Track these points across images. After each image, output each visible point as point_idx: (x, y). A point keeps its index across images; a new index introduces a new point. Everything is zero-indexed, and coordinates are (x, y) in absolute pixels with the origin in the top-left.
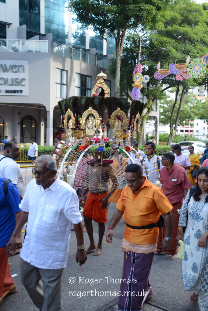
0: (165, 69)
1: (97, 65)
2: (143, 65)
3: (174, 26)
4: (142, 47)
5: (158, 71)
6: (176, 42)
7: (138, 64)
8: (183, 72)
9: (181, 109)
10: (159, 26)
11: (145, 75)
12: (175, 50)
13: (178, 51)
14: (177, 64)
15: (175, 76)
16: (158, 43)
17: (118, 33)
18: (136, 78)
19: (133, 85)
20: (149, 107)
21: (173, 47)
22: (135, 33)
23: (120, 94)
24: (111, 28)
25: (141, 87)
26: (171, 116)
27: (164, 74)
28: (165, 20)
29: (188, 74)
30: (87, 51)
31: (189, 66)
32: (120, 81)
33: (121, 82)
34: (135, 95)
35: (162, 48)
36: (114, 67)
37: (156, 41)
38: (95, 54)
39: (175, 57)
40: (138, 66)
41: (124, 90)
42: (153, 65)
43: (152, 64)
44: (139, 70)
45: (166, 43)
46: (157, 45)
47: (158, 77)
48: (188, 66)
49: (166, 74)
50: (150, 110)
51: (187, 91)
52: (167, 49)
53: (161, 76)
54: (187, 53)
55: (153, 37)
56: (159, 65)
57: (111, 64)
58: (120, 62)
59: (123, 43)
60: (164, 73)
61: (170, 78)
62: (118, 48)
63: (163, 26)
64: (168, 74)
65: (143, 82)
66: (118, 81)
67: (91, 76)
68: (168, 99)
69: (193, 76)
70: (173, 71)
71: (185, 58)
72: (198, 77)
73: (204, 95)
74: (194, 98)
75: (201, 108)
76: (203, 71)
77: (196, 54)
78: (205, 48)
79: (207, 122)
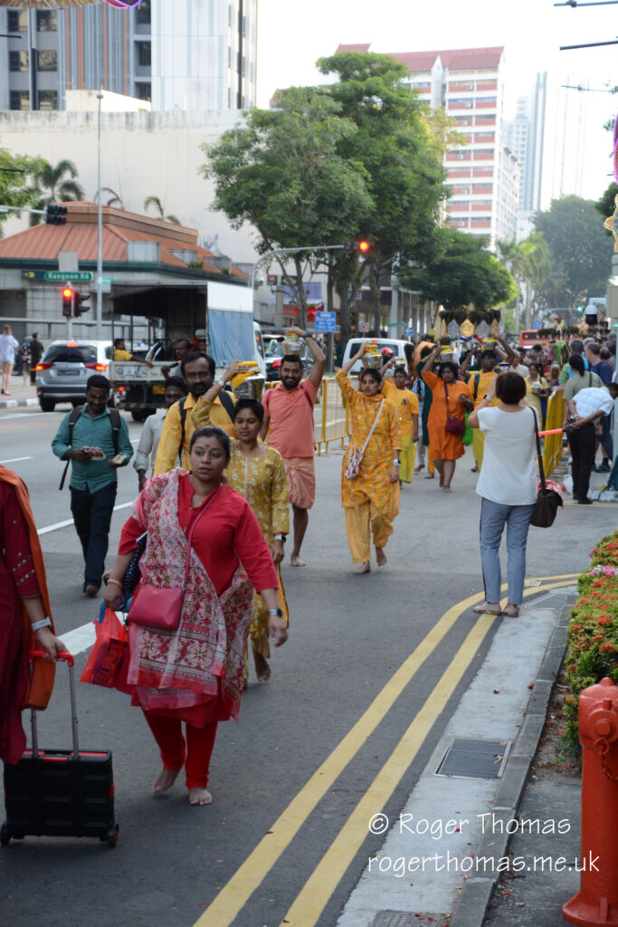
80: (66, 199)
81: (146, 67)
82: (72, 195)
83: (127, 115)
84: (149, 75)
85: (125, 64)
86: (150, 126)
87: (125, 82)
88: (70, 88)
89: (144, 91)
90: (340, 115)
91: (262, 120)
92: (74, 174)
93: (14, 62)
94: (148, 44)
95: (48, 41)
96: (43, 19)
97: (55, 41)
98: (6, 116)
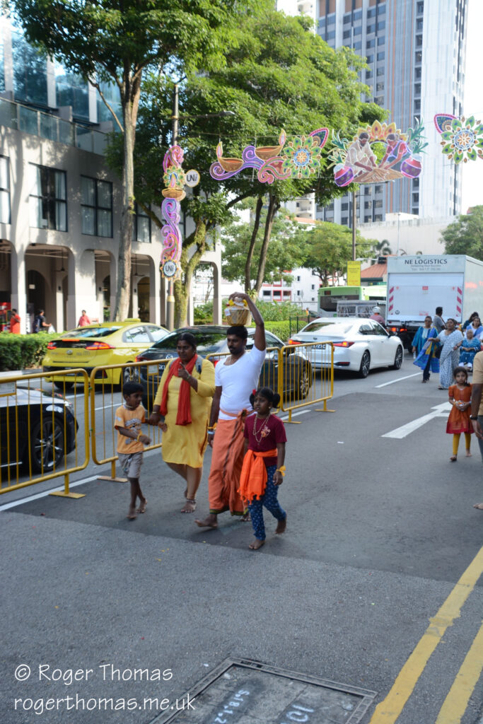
0: (234, 156)
1: (77, 145)
2: (182, 148)
3: (247, 62)
4: (181, 108)
5: (219, 162)
6: (252, 97)
7: (172, 143)
8: (273, 164)
9: (267, 245)
10: (215, 60)
11: (191, 169)
12: (251, 115)
13: (258, 118)
14: (259, 147)
15: (256, 172)
16: (213, 100)
17: (126, 74)
18: (171, 176)
19: (164, 192)
20: (199, 243)
21: (248, 109)
22: (162, 75)
23: (134, 213)
24: (109, 60)
25: (182, 197)
26: (248, 261)
27: (233, 169)
28: (228, 48)
29: (283, 169)
30: (51, 112)
31: (285, 153)
32: (135, 183)
33: (137, 185)
34: (170, 214)
35: (225, 111)
36: (118, 151)
37: (211, 94)
38: (71, 120)
39: (254, 132)
40: (173, 149)
41: (143, 203)
42: (205, 148)
43: (204, 146)
44: (175, 159)
45: (233, 99)
46: (214, 103)
47: (218, 175)
48: (282, 151)
49: (236, 169)
50: (203, 248)
51: (279, 206)
52: (235, 112)
53: (226, 172)
54: (276, 122)
55: (204, 86)
56: (219, 149)
57: (111, 144)
58: (133, 139)
59: (137, 97)
60: (232, 167)
61: (244, 177)
62: (127, 108)
63: (225, 62)
64: (240, 169)
65: (185, 185)
66: (130, 183)
67: (65, 172)
68: (236, 224)
69: (294, 173)
70: (252, 162)
71: (276, 135)
72: (305, 177)
73: (310, 215)
74: (291, 222)
75: (307, 242)
76: (315, 164)
77: (296, 126)
78: (313, 113)
79: (319, 274)
80: (385, 254)
81: (416, 203)
82: (387, 252)
83: (409, 221)
84: (418, 205)
85: (408, 202)
86: (418, 224)
87: (408, 208)
88: (387, 213)
89: (416, 211)
91: (464, 219)
92: (388, 245)
93: (366, 205)
94: (418, 194)
95: (379, 197)
96: (377, 189)
97: (382, 196)
98: (363, 225)
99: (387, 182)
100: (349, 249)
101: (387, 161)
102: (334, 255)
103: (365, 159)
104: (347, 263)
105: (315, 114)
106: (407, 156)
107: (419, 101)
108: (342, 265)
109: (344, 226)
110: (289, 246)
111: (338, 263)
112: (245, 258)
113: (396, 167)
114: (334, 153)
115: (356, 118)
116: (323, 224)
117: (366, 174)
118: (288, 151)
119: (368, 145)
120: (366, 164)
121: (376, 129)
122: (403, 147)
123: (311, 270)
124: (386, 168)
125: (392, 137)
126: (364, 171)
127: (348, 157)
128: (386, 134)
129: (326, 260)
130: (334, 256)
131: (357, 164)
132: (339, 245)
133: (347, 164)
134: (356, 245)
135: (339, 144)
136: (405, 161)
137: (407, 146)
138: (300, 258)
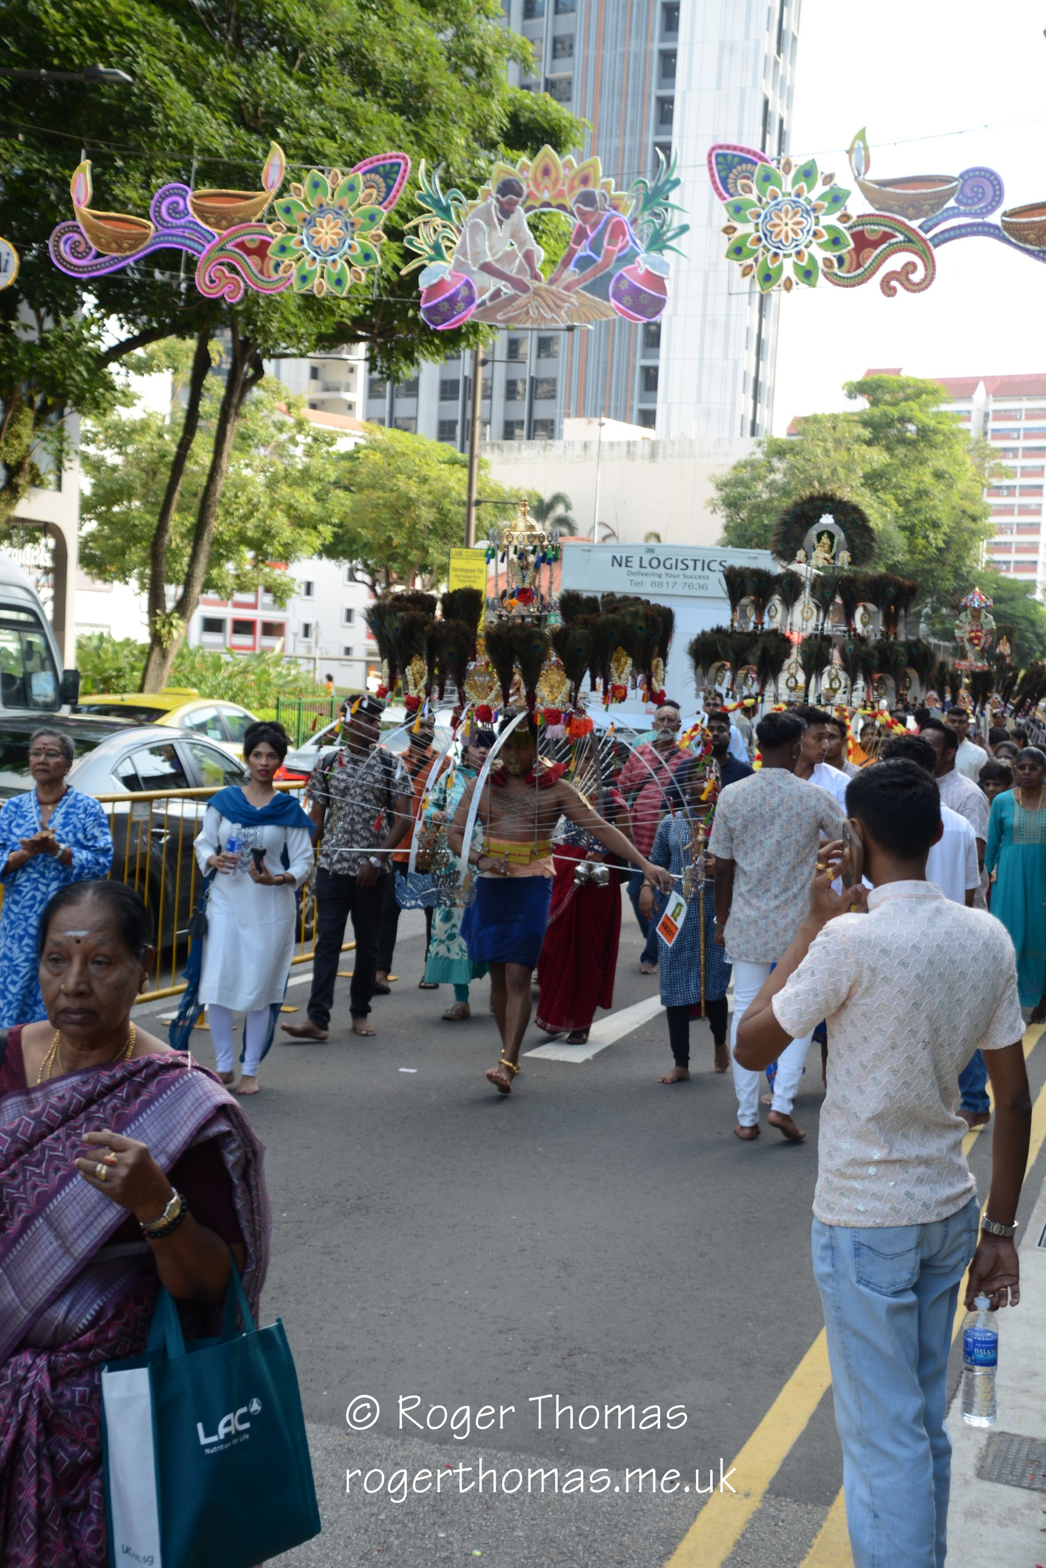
5: (79, 222)
8: (241, 246)
9: (221, 485)
12: (184, 89)
13: (205, 102)
14: (198, 192)
15: (191, 265)
20: (14, 460)
21: (175, 68)
26: (161, 529)
27: (120, 248)
29: (272, 264)
31: (280, 214)
35: (101, 68)
39: (190, 141)
42: (40, 173)
43: (34, 166)
47: (74, 261)
48: (272, 210)
49: (132, 247)
50: (22, 480)
51: (259, 372)
52: (133, 74)
53: (99, 255)
54: (258, 121)
56: (82, 181)
60: (118, 241)
61: (157, 275)
64: (143, 251)
68: (123, 414)
69: (304, 279)
70: (179, 232)
71: (254, 158)
72: (336, 291)
73: (350, 407)
74: (290, 421)
75: (337, 484)
76: (367, 257)
77: (316, 140)
78: (368, 108)
79: (367, 579)
80: (559, 535)
81: (651, 394)
82: (564, 530)
83: (629, 444)
84: (655, 401)
85: (628, 391)
86: (653, 456)
87: (628, 409)
88: (568, 416)
89: (648, 419)
90: (869, 443)
91: (779, 451)
92: (568, 507)
93: (511, 390)
94: (656, 369)
95: (547, 368)
96: (545, 346)
97: (557, 368)
98: (499, 447)
99: (570, 329)
100: (457, 513)
101: (571, 267)
102: (413, 525)
103: (510, 257)
104: (448, 554)
105: (375, 108)
106: (628, 258)
107: (670, 101)
108: (436, 556)
109: (446, 445)
110: (284, 490)
111: (424, 550)
112: (153, 520)
113: (598, 288)
114: (422, 231)
115: (493, 133)
116: (386, 435)
117: (512, 299)
118: (288, 210)
119: (521, 216)
120: (512, 271)
121: (546, 172)
122: (618, 230)
123: (346, 565)
124: (568, 288)
125: (588, 199)
126: (507, 290)
127: (464, 243)
128: (572, 188)
129: (390, 539)
130: (412, 531)
131: (486, 268)
132: (430, 498)
133: (459, 265)
134: (478, 503)
135: (437, 203)
136: (622, 271)
137: (630, 230)
138: (315, 528)
